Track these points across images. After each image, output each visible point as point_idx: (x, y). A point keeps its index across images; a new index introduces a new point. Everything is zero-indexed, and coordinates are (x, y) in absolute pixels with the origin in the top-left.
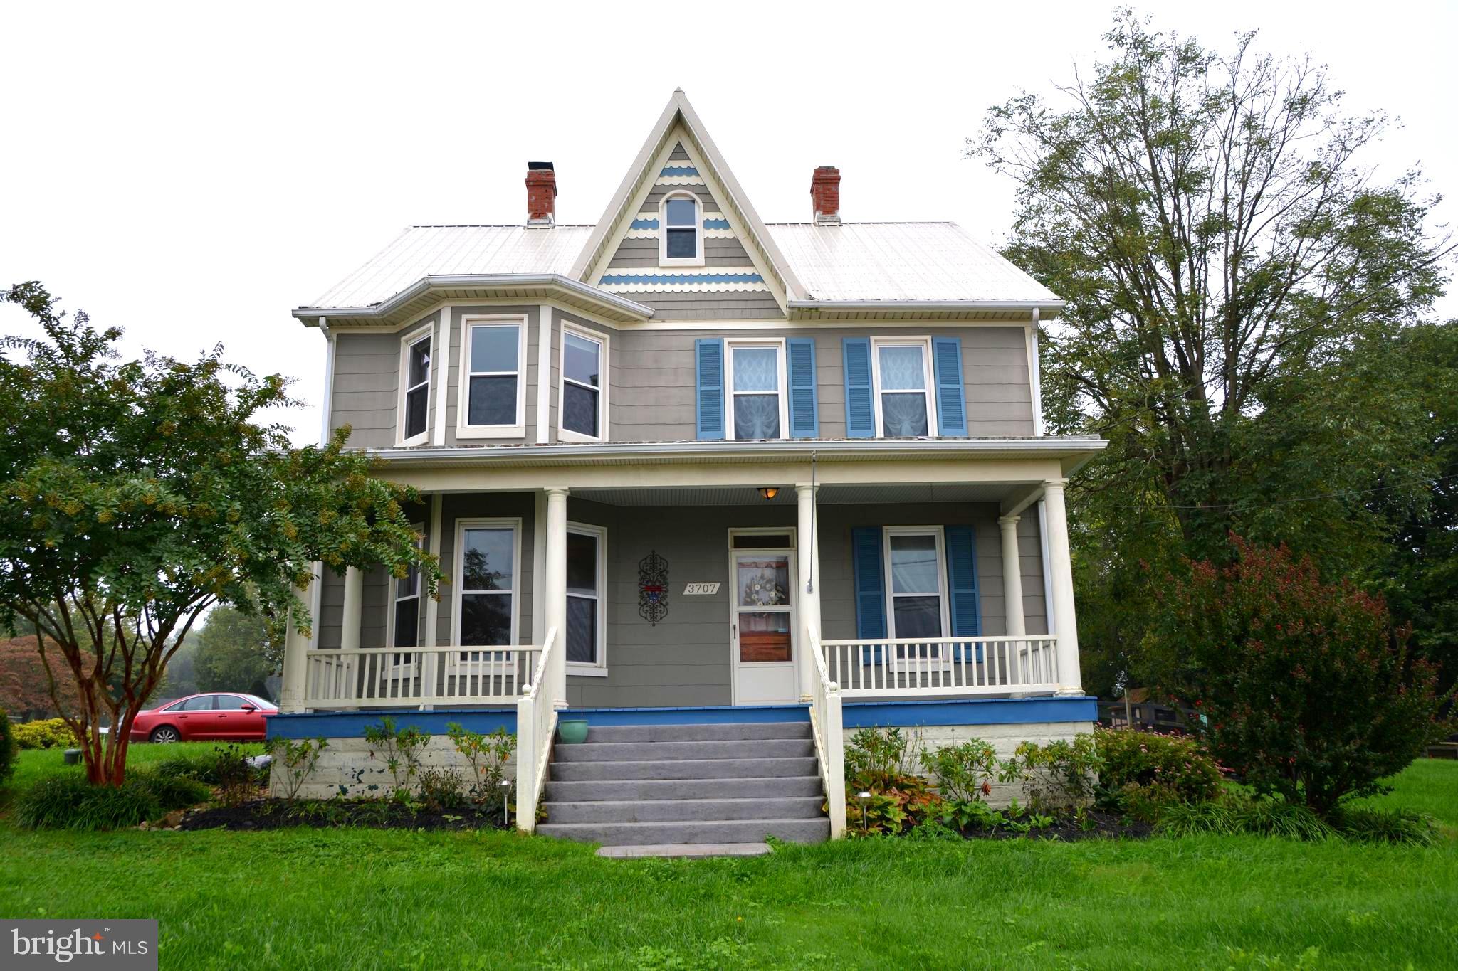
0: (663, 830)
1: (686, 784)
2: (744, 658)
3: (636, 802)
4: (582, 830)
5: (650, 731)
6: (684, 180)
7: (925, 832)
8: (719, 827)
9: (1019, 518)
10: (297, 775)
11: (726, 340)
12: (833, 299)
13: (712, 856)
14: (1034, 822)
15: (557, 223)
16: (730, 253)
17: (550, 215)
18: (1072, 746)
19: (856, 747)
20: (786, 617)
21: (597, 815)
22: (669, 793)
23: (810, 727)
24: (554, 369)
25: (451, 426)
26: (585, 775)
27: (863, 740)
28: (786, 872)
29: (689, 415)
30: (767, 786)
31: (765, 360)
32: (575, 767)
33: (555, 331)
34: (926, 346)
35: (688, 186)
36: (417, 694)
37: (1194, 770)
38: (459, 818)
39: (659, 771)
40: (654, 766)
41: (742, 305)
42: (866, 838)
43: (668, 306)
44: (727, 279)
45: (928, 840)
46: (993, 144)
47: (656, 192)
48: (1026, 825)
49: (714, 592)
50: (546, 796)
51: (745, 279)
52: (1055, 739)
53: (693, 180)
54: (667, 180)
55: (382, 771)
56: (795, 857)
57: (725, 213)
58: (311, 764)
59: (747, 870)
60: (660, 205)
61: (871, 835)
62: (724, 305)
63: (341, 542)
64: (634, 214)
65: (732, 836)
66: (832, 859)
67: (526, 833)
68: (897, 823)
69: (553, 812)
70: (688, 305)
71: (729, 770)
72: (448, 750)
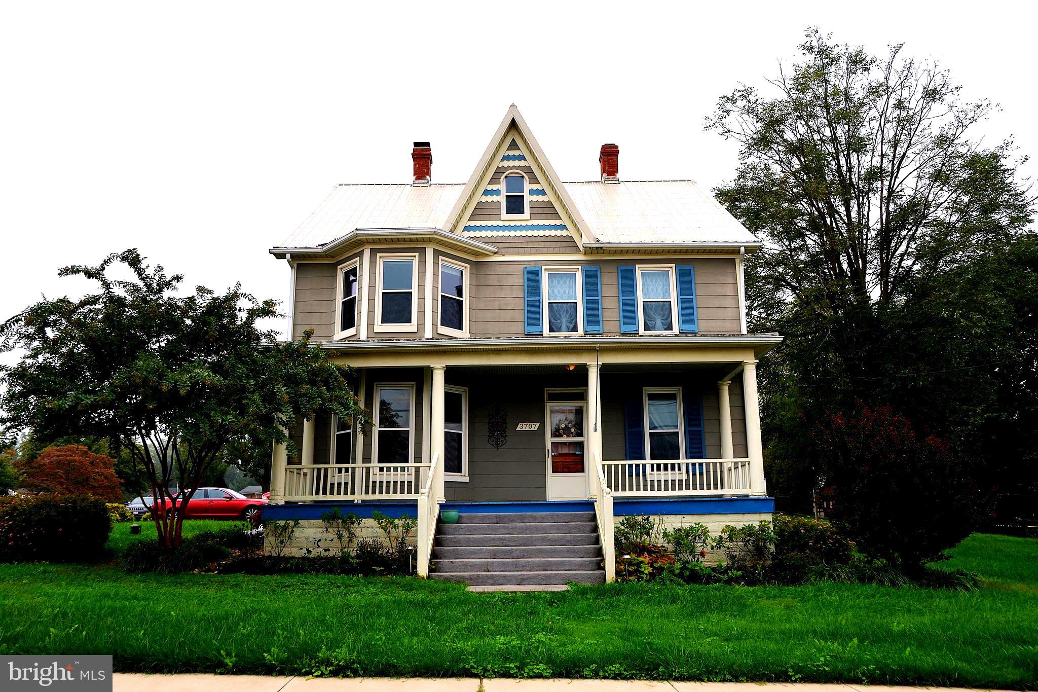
0: (504, 576)
1: (518, 549)
2: (555, 470)
3: (488, 560)
4: (457, 576)
5: (496, 517)
6: (517, 163)
7: (663, 580)
8: (539, 575)
9: (730, 382)
10: (282, 542)
11: (544, 267)
12: (612, 241)
13: (535, 592)
14: (730, 574)
15: (432, 182)
16: (546, 211)
17: (428, 177)
18: (757, 528)
19: (623, 528)
20: (581, 445)
21: (465, 568)
22: (509, 554)
23: (595, 515)
24: (435, 287)
25: (371, 324)
26: (458, 543)
27: (627, 523)
28: (578, 600)
29: (520, 315)
30: (568, 551)
31: (568, 279)
32: (452, 538)
33: (436, 263)
34: (672, 271)
35: (519, 167)
36: (353, 493)
37: (833, 544)
38: (382, 568)
39: (503, 541)
40: (499, 538)
41: (554, 245)
42: (627, 583)
43: (506, 245)
44: (544, 227)
45: (664, 584)
46: (724, 120)
47: (499, 171)
48: (726, 576)
49: (536, 429)
50: (434, 555)
51: (556, 227)
52: (747, 524)
53: (522, 163)
54: (506, 164)
55: (332, 540)
56: (583, 592)
57: (543, 185)
58: (290, 536)
59: (556, 599)
60: (501, 180)
61: (630, 581)
62: (542, 245)
63: (313, 404)
64: (484, 186)
65: (547, 581)
66: (605, 594)
67: (423, 578)
68: (646, 574)
69: (439, 565)
70: (519, 245)
71: (544, 541)
72: (372, 527)
